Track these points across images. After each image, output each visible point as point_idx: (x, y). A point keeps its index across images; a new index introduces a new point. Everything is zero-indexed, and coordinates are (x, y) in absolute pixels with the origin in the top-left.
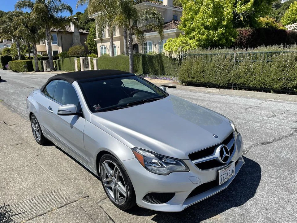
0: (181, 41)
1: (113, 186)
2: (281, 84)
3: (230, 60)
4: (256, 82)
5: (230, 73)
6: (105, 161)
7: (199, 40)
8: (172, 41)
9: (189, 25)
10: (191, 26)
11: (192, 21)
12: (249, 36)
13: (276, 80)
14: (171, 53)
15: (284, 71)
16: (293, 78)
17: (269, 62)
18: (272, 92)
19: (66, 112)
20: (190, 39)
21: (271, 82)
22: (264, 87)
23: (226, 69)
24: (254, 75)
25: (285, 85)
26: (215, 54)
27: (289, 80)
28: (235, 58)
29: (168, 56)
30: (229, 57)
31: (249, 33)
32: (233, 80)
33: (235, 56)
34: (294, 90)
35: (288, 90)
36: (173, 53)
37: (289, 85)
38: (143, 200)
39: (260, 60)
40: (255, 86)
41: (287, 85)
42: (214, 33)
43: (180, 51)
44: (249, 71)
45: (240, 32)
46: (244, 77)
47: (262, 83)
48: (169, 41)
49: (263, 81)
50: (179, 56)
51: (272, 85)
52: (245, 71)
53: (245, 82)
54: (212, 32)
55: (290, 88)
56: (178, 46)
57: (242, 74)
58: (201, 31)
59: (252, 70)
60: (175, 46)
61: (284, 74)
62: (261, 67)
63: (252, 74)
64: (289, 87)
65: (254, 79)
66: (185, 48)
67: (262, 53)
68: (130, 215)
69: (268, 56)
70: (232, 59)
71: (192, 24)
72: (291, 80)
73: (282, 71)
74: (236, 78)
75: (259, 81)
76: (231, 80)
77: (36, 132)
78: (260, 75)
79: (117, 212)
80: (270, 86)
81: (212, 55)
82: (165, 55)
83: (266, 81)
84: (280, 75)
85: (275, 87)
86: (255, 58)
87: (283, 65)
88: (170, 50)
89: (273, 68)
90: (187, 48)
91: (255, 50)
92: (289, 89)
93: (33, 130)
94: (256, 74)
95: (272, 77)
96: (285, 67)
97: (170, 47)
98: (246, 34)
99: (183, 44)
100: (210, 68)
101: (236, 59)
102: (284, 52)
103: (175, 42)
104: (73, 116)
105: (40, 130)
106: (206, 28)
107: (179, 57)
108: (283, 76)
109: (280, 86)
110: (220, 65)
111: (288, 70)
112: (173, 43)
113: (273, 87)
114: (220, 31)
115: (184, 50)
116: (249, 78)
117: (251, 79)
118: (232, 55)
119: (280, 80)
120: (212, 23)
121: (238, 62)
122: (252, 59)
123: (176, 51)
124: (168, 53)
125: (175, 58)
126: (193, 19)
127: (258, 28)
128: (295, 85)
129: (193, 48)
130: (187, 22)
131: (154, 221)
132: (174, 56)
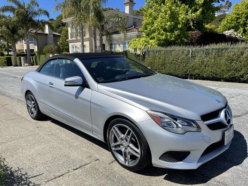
0: (144, 41)
1: (123, 150)
2: (230, 74)
3: (187, 55)
4: (209, 73)
5: (187, 66)
6: (115, 126)
7: (159, 40)
8: (136, 40)
9: (150, 27)
10: (152, 29)
11: (152, 25)
12: (198, 37)
13: (226, 71)
14: (135, 49)
15: (232, 63)
16: (240, 69)
17: (219, 56)
18: (222, 80)
19: (73, 83)
20: (151, 39)
21: (222, 72)
22: (216, 77)
23: (184, 63)
24: (208, 67)
25: (233, 75)
26: (174, 50)
27: (237, 70)
29: (133, 53)
30: (186, 52)
31: (198, 35)
32: (189, 71)
33: (191, 52)
34: (240, 80)
35: (236, 79)
36: (138, 50)
37: (236, 75)
38: (160, 159)
39: (212, 54)
40: (208, 77)
41: (235, 75)
42: (170, 35)
43: (143, 49)
44: (203, 64)
45: (191, 35)
46: (199, 69)
47: (214, 74)
48: (134, 41)
49: (215, 72)
50: (143, 52)
51: (222, 75)
52: (199, 64)
53: (200, 73)
54: (169, 34)
55: (238, 77)
56: (142, 44)
57: (197, 66)
58: (161, 33)
59: (205, 63)
60: (139, 45)
61: (232, 66)
62: (213, 60)
63: (205, 66)
64: (237, 76)
65: (208, 70)
66: (147, 46)
67: (213, 49)
68: (141, 175)
69: (218, 52)
70: (188, 54)
71: (152, 27)
72: (238, 71)
73: (230, 64)
74: (192, 70)
75: (211, 72)
76: (188, 71)
78: (212, 67)
79: (128, 174)
80: (221, 76)
81: (171, 51)
82: (130, 52)
83: (217, 72)
84: (229, 67)
85: (225, 76)
86: (207, 53)
87: (231, 59)
88: (135, 47)
89: (223, 61)
90: (150, 46)
91: (207, 47)
92: (237, 78)
94: (209, 66)
95: (222, 68)
96: (233, 60)
97: (135, 45)
98: (196, 36)
99: (146, 43)
100: (170, 62)
101: (192, 55)
102: (232, 48)
103: (139, 41)
106: (165, 30)
107: (143, 54)
108: (232, 67)
109: (229, 76)
110: (178, 59)
111: (235, 63)
112: (137, 42)
113: (223, 77)
114: (176, 33)
115: (146, 48)
116: (203, 69)
117: (205, 70)
118: (189, 51)
119: (229, 71)
120: (170, 26)
121: (193, 57)
122: (205, 54)
123: (140, 48)
124: (133, 50)
125: (139, 54)
126: (153, 23)
127: (205, 31)
128: (241, 75)
129: (154, 46)
130: (148, 26)
131: (167, 180)
132: (138, 52)
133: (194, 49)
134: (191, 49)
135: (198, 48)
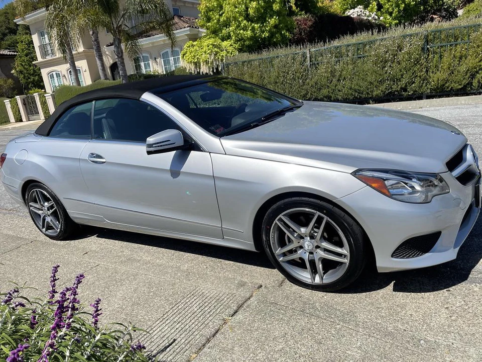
0: (212, 44)
1: (306, 257)
2: (383, 88)
3: (302, 64)
4: (348, 91)
5: (306, 83)
7: (240, 40)
8: (193, 46)
9: (218, 17)
10: (222, 20)
11: (220, 11)
12: (310, 27)
13: (375, 83)
14: (197, 64)
15: (385, 67)
16: (400, 77)
17: (360, 58)
18: (371, 102)
19: (166, 145)
20: (223, 39)
21: (369, 87)
22: (360, 96)
23: (298, 78)
24: (343, 81)
25: (389, 90)
26: (277, 57)
27: (395, 80)
28: (308, 59)
29: (193, 72)
30: (299, 58)
31: (310, 23)
32: (311, 94)
33: (308, 56)
34: (402, 95)
35: (394, 95)
36: (202, 64)
37: (394, 87)
38: (392, 256)
39: (348, 56)
40: (347, 98)
41: (392, 88)
42: (260, 27)
43: (213, 62)
44: (334, 76)
45: (298, 23)
46: (328, 86)
47: (356, 91)
48: (189, 47)
49: (357, 87)
50: (213, 68)
51: (371, 92)
52: (328, 77)
53: (331, 94)
55: (397, 91)
56: (209, 52)
57: (324, 81)
58: (242, 24)
59: (337, 74)
60: (204, 53)
61: (386, 73)
62: (350, 67)
63: (339, 80)
64: (395, 91)
65: (344, 87)
66: (219, 55)
67: (348, 46)
69: (358, 49)
70: (304, 60)
71: (221, 15)
72: (397, 80)
73: (382, 69)
74: (316, 90)
75: (351, 88)
76: (309, 94)
77: (44, 220)
78: (351, 80)
80: (368, 94)
81: (271, 60)
82: (187, 71)
83: (361, 87)
84: (380, 75)
85: (375, 93)
86: (339, 55)
87: (382, 60)
88: (196, 60)
89: (369, 65)
90: (224, 53)
91: (336, 43)
92: (396, 93)
93: (35, 216)
94: (345, 78)
95: (369, 79)
96: (386, 62)
97: (194, 56)
98: (305, 24)
99: (216, 49)
100: (272, 80)
101: (310, 62)
102: (382, 40)
103: (201, 47)
104: (174, 152)
105: (60, 211)
106: (247, 17)
107: (213, 71)
108: (386, 75)
109: (382, 91)
110: (288, 73)
111: (390, 66)
112: (198, 49)
113: (372, 95)
115: (219, 58)
116: (336, 86)
117: (339, 87)
118: (304, 55)
119: (381, 82)
120: (257, 10)
121: (315, 65)
122: (336, 57)
123: (206, 60)
124: (193, 67)
125: (207, 73)
126: (221, 7)
127: (319, 14)
128: (403, 86)
129: (231, 54)
130: (211, 13)
131: (398, 291)
132: (204, 69)
133: (313, 50)
134: (308, 51)
135: (320, 47)
